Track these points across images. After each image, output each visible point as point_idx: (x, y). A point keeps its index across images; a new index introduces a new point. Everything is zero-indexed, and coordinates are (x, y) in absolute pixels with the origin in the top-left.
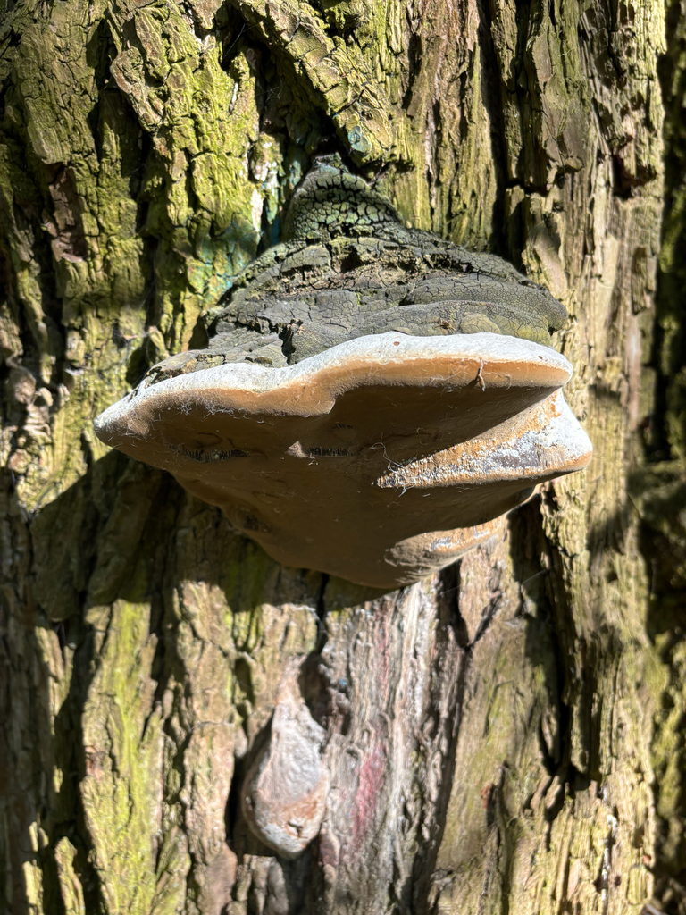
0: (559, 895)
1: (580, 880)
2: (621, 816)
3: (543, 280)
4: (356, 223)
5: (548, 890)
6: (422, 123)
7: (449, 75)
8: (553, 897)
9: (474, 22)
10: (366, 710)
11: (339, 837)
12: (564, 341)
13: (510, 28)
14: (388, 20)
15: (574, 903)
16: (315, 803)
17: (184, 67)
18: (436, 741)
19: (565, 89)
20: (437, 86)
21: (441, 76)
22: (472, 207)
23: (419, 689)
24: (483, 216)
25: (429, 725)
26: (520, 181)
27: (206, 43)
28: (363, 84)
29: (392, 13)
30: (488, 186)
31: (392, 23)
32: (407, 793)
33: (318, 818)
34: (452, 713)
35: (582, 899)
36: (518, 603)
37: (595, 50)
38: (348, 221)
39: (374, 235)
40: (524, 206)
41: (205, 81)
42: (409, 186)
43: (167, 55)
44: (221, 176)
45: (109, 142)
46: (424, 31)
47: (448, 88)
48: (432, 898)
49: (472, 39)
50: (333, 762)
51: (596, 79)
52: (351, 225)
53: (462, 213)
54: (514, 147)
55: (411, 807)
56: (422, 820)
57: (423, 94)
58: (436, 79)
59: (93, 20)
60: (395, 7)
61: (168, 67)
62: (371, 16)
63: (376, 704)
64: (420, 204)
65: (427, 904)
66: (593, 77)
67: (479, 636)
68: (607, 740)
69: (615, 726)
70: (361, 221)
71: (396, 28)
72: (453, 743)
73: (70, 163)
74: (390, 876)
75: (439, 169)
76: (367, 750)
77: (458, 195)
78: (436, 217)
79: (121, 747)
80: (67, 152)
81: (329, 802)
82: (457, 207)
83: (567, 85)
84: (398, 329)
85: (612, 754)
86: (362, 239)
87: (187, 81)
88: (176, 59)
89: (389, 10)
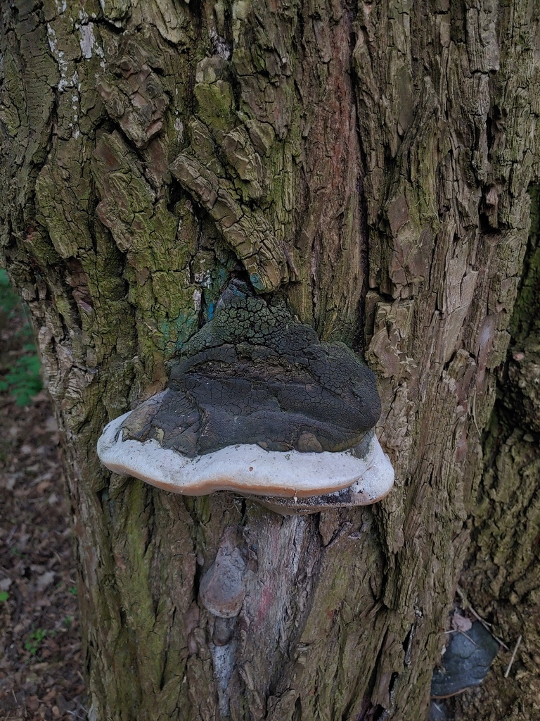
0: (379, 648)
1: (394, 640)
2: (424, 612)
3: (379, 368)
4: (253, 337)
5: (372, 646)
6: (309, 250)
7: (332, 212)
8: (375, 648)
9: (352, 172)
10: (266, 565)
11: (249, 618)
12: (396, 395)
13: (378, 183)
14: (283, 187)
15: (388, 653)
16: (236, 604)
17: (142, 216)
18: (304, 586)
19: (418, 222)
20: (322, 221)
21: (325, 215)
22: (342, 304)
23: (296, 560)
24: (349, 310)
25: (300, 577)
26: (376, 289)
27: (158, 194)
28: (262, 241)
29: (286, 183)
30: (355, 288)
31: (286, 190)
32: (288, 604)
33: (238, 609)
34: (313, 575)
35: (392, 652)
36: (359, 524)
37: (461, 162)
38: (248, 335)
39: (264, 344)
40: (376, 308)
41: (158, 225)
42: (297, 293)
43: (132, 206)
44: (171, 286)
45: (101, 247)
46: (314, 183)
47: (330, 222)
48: (296, 656)
49: (352, 187)
50: (248, 583)
51: (460, 182)
52: (249, 338)
53: (333, 309)
54: (375, 268)
55: (289, 611)
56: (295, 618)
57: (309, 233)
58: (322, 216)
59: (85, 160)
60: (289, 179)
61: (132, 215)
62: (269, 192)
63: (271, 563)
64: (305, 302)
65: (293, 657)
66: (457, 181)
67: (330, 543)
68: (404, 599)
69: (409, 593)
70: (257, 335)
71: (289, 194)
72: (313, 588)
73: (78, 256)
74: (277, 638)
75: (320, 279)
76: (265, 583)
77: (331, 298)
78: (317, 309)
79: (134, 558)
80: (76, 249)
81: (245, 602)
82: (330, 307)
83: (420, 219)
84: (260, 443)
85: (406, 605)
86: (257, 347)
87: (146, 226)
88: (138, 210)
89: (284, 181)
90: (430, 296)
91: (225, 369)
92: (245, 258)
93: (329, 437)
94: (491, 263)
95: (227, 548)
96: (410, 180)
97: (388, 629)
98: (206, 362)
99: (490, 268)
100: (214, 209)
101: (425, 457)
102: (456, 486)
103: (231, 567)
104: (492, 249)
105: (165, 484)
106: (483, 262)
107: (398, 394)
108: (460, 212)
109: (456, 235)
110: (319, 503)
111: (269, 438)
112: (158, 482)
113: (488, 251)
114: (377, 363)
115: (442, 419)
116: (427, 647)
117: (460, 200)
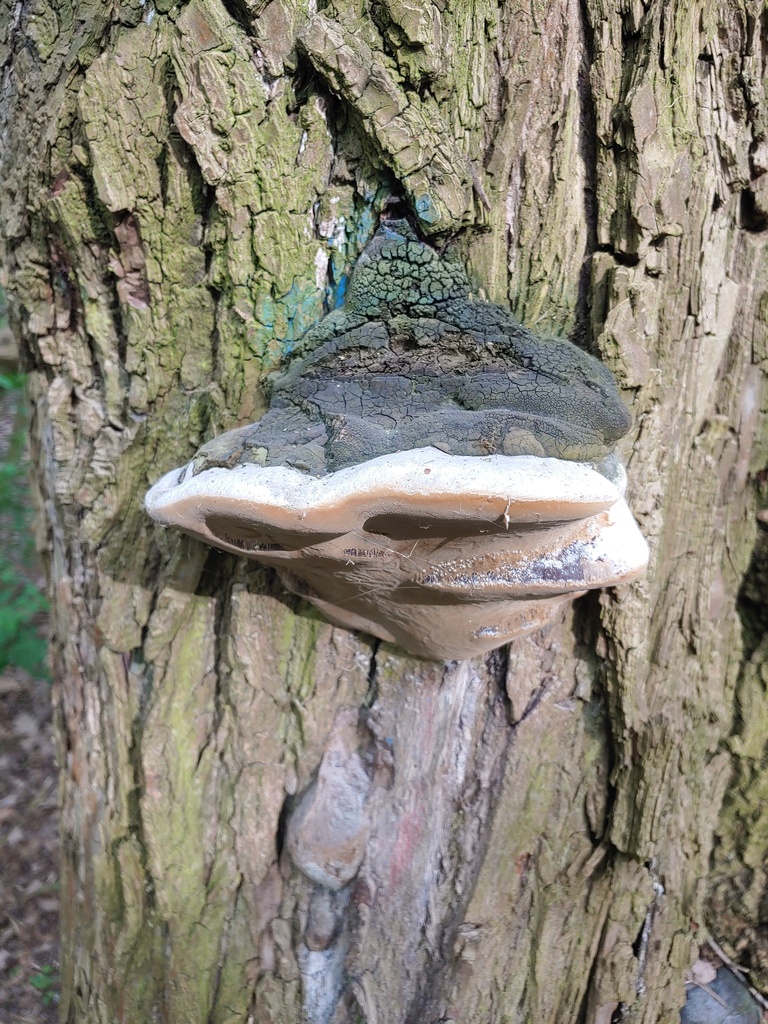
0: (593, 953)
1: (618, 940)
2: (668, 885)
3: (620, 366)
4: (417, 303)
5: (582, 948)
6: (505, 179)
7: (540, 124)
8: (588, 952)
9: (573, 62)
10: (409, 771)
11: (375, 881)
12: (641, 427)
13: (612, 73)
14: (470, 69)
15: (608, 962)
16: (354, 850)
17: (248, 119)
18: (475, 808)
19: (671, 141)
20: (524, 137)
21: (530, 126)
22: (555, 273)
23: (462, 758)
24: (566, 283)
25: (469, 792)
26: (609, 248)
27: (274, 90)
28: (437, 146)
29: (475, 62)
30: (575, 249)
31: (474, 73)
32: (444, 850)
33: (356, 862)
34: (493, 783)
35: (616, 960)
36: (571, 684)
37: (724, 77)
38: (409, 300)
39: (435, 316)
40: (609, 275)
41: (271, 135)
42: (485, 250)
43: (232, 104)
44: (284, 236)
45: (174, 190)
46: (514, 76)
47: (537, 139)
48: (457, 948)
49: (571, 83)
50: (375, 813)
51: (722, 111)
52: (412, 304)
53: (541, 280)
54: (607, 209)
55: (446, 864)
56: (456, 876)
57: (506, 149)
58: (524, 128)
59: (160, 53)
60: (480, 55)
61: (232, 119)
62: (450, 69)
63: (418, 766)
64: (496, 269)
65: (453, 951)
66: (718, 109)
67: (525, 715)
68: (649, 826)
69: (658, 814)
70: (423, 300)
71: (479, 79)
72: (491, 810)
73: (135, 210)
74: (422, 920)
75: (521, 229)
76: (407, 808)
77: (539, 260)
78: (514, 282)
79: (176, 774)
80: (133, 197)
81: (368, 849)
82: (537, 275)
83: (674, 136)
84: (437, 444)
85: (651, 840)
86: (422, 321)
87: (252, 135)
88: (241, 111)
89: (472, 58)
90: (681, 291)
91: (368, 362)
92: (410, 174)
93: (557, 433)
94: (757, 275)
95: (338, 753)
96: (663, 66)
97: (608, 916)
98: (336, 355)
99: (756, 284)
100: (364, 98)
101: (672, 580)
102: (710, 656)
103: (346, 786)
104: (758, 253)
105: (274, 509)
106: (745, 274)
107: (645, 424)
108: (723, 160)
109: (717, 197)
110: (528, 579)
111: (454, 437)
112: (262, 506)
113: (752, 257)
114: (617, 357)
115: (697, 514)
116: (671, 960)
117: (722, 138)
